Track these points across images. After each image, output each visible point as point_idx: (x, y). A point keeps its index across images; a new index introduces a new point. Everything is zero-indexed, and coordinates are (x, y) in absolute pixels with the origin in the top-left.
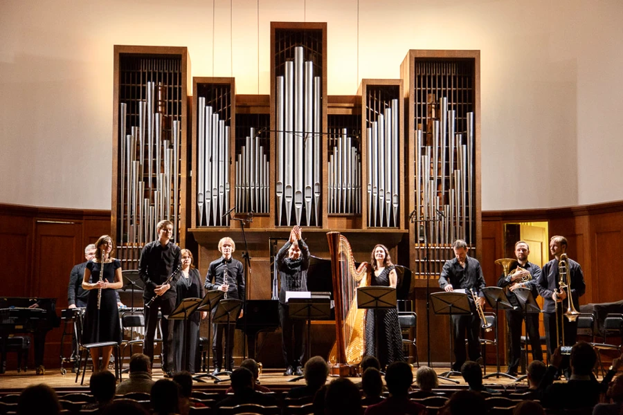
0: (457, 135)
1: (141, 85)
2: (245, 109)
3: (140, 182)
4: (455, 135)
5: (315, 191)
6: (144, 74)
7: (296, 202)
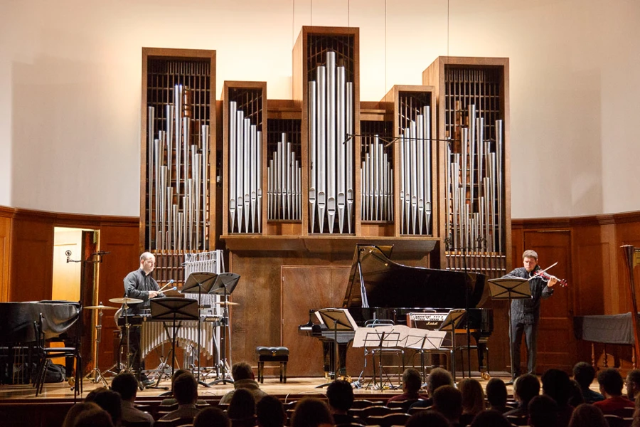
0: (486, 143)
1: (168, 89)
2: (277, 114)
3: (169, 188)
4: (484, 142)
5: (348, 198)
6: (171, 77)
7: (328, 208)
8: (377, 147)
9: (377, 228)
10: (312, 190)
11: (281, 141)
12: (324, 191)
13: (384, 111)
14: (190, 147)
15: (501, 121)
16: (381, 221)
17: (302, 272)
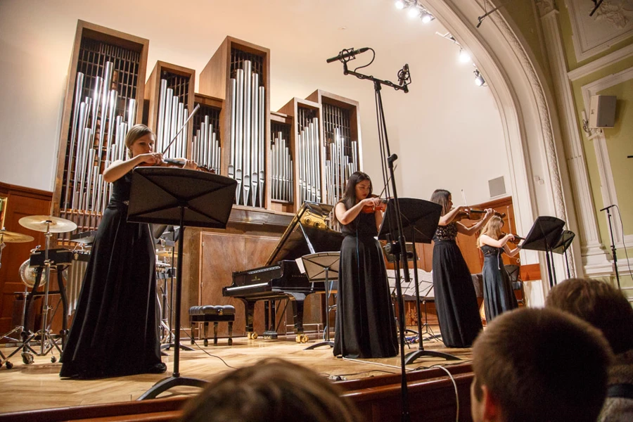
1: (98, 65)
2: (201, 99)
5: (260, 177)
6: (102, 57)
7: (244, 184)
8: (281, 142)
9: (281, 206)
10: (231, 166)
11: (204, 121)
12: (241, 169)
13: (286, 116)
14: (116, 118)
15: (355, 142)
16: (284, 201)
17: (220, 239)
